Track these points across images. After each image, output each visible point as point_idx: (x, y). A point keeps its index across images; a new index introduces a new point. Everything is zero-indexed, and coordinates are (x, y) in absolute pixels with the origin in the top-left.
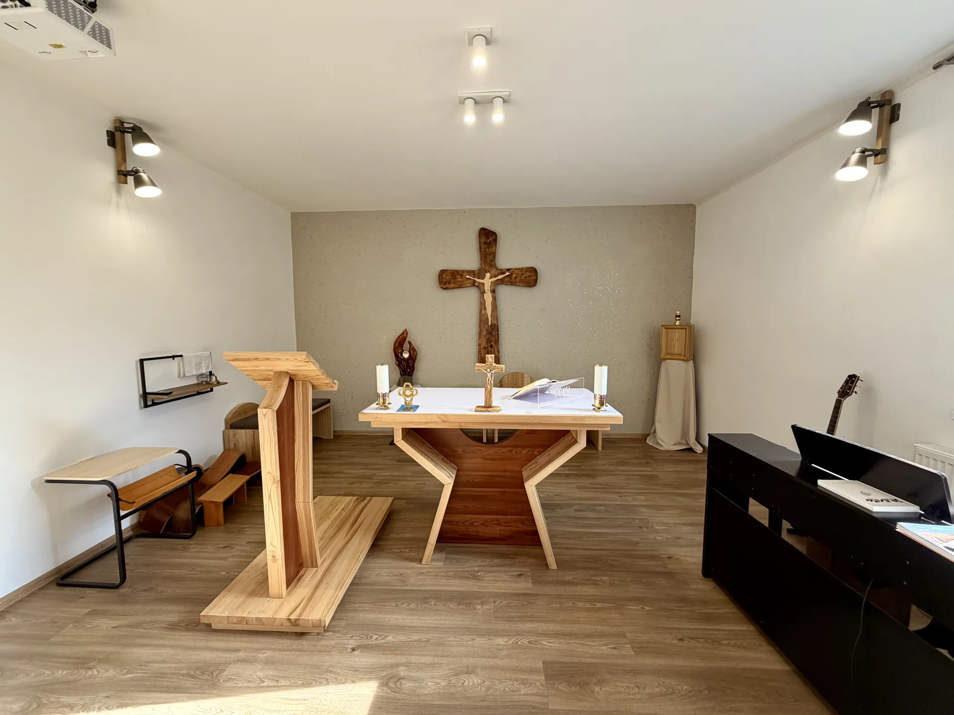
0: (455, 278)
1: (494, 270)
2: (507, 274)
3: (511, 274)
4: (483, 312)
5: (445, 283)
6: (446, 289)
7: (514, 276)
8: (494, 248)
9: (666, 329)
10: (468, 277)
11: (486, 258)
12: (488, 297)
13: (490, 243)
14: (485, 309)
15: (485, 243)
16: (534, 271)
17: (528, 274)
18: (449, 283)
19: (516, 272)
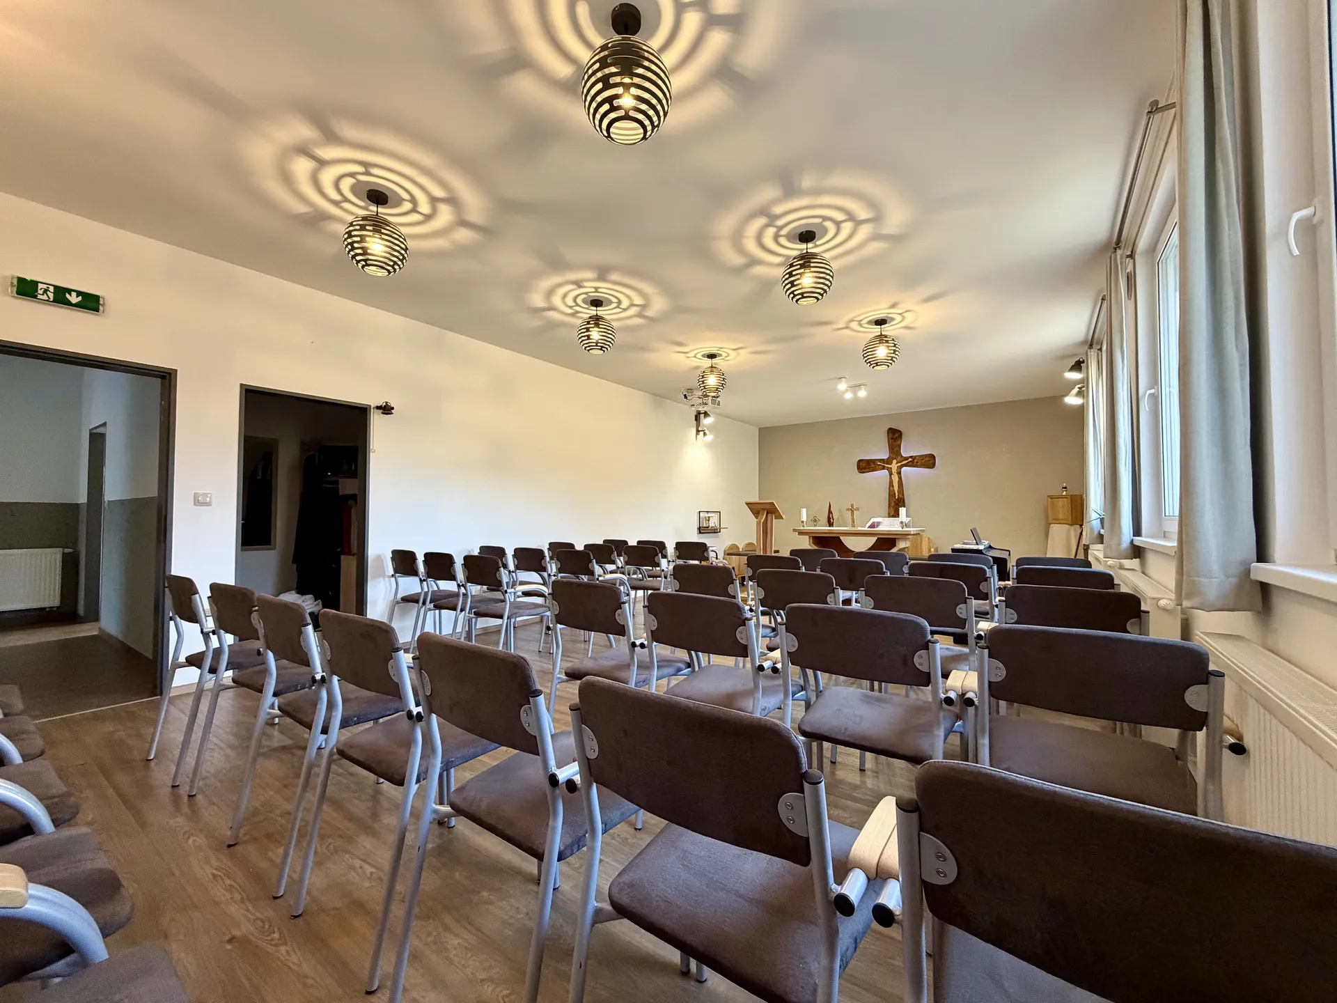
0: (869, 465)
1: (899, 457)
2: (910, 460)
3: (913, 460)
4: (891, 488)
5: (862, 469)
6: (863, 473)
7: (916, 461)
8: (899, 442)
9: (1051, 498)
10: (879, 463)
11: (893, 449)
12: (895, 478)
13: (896, 438)
14: (893, 486)
15: (892, 439)
16: (933, 457)
17: (927, 459)
18: (865, 468)
19: (917, 458)
